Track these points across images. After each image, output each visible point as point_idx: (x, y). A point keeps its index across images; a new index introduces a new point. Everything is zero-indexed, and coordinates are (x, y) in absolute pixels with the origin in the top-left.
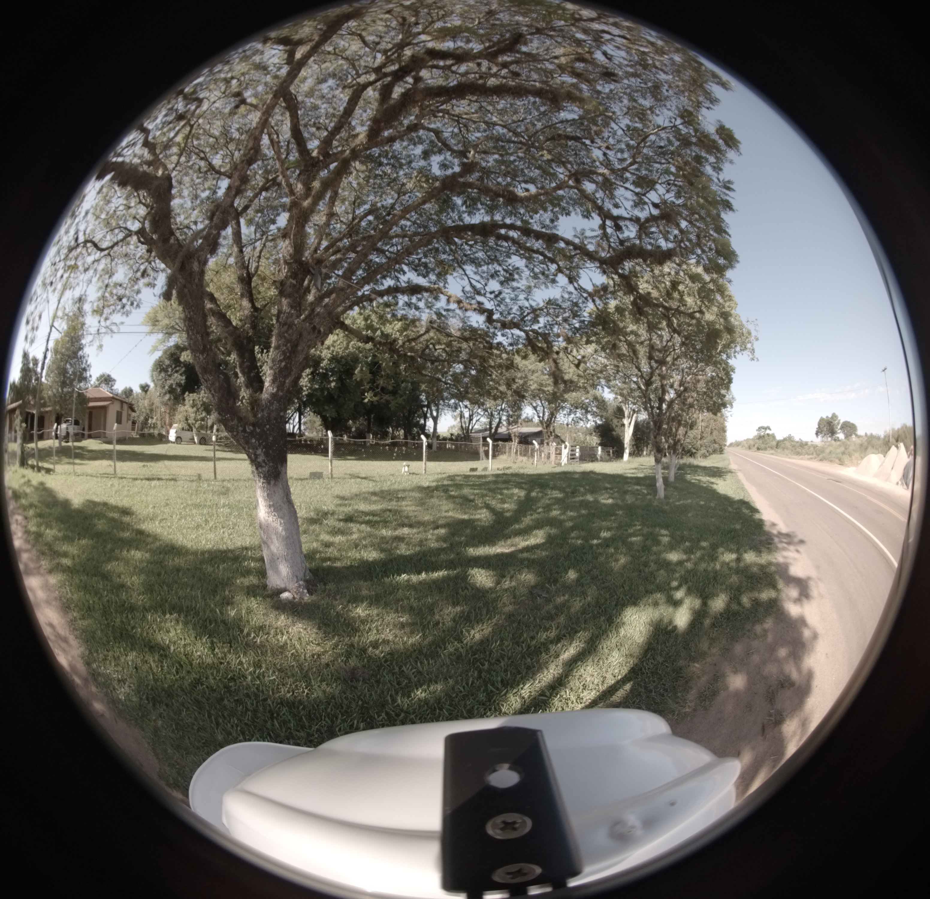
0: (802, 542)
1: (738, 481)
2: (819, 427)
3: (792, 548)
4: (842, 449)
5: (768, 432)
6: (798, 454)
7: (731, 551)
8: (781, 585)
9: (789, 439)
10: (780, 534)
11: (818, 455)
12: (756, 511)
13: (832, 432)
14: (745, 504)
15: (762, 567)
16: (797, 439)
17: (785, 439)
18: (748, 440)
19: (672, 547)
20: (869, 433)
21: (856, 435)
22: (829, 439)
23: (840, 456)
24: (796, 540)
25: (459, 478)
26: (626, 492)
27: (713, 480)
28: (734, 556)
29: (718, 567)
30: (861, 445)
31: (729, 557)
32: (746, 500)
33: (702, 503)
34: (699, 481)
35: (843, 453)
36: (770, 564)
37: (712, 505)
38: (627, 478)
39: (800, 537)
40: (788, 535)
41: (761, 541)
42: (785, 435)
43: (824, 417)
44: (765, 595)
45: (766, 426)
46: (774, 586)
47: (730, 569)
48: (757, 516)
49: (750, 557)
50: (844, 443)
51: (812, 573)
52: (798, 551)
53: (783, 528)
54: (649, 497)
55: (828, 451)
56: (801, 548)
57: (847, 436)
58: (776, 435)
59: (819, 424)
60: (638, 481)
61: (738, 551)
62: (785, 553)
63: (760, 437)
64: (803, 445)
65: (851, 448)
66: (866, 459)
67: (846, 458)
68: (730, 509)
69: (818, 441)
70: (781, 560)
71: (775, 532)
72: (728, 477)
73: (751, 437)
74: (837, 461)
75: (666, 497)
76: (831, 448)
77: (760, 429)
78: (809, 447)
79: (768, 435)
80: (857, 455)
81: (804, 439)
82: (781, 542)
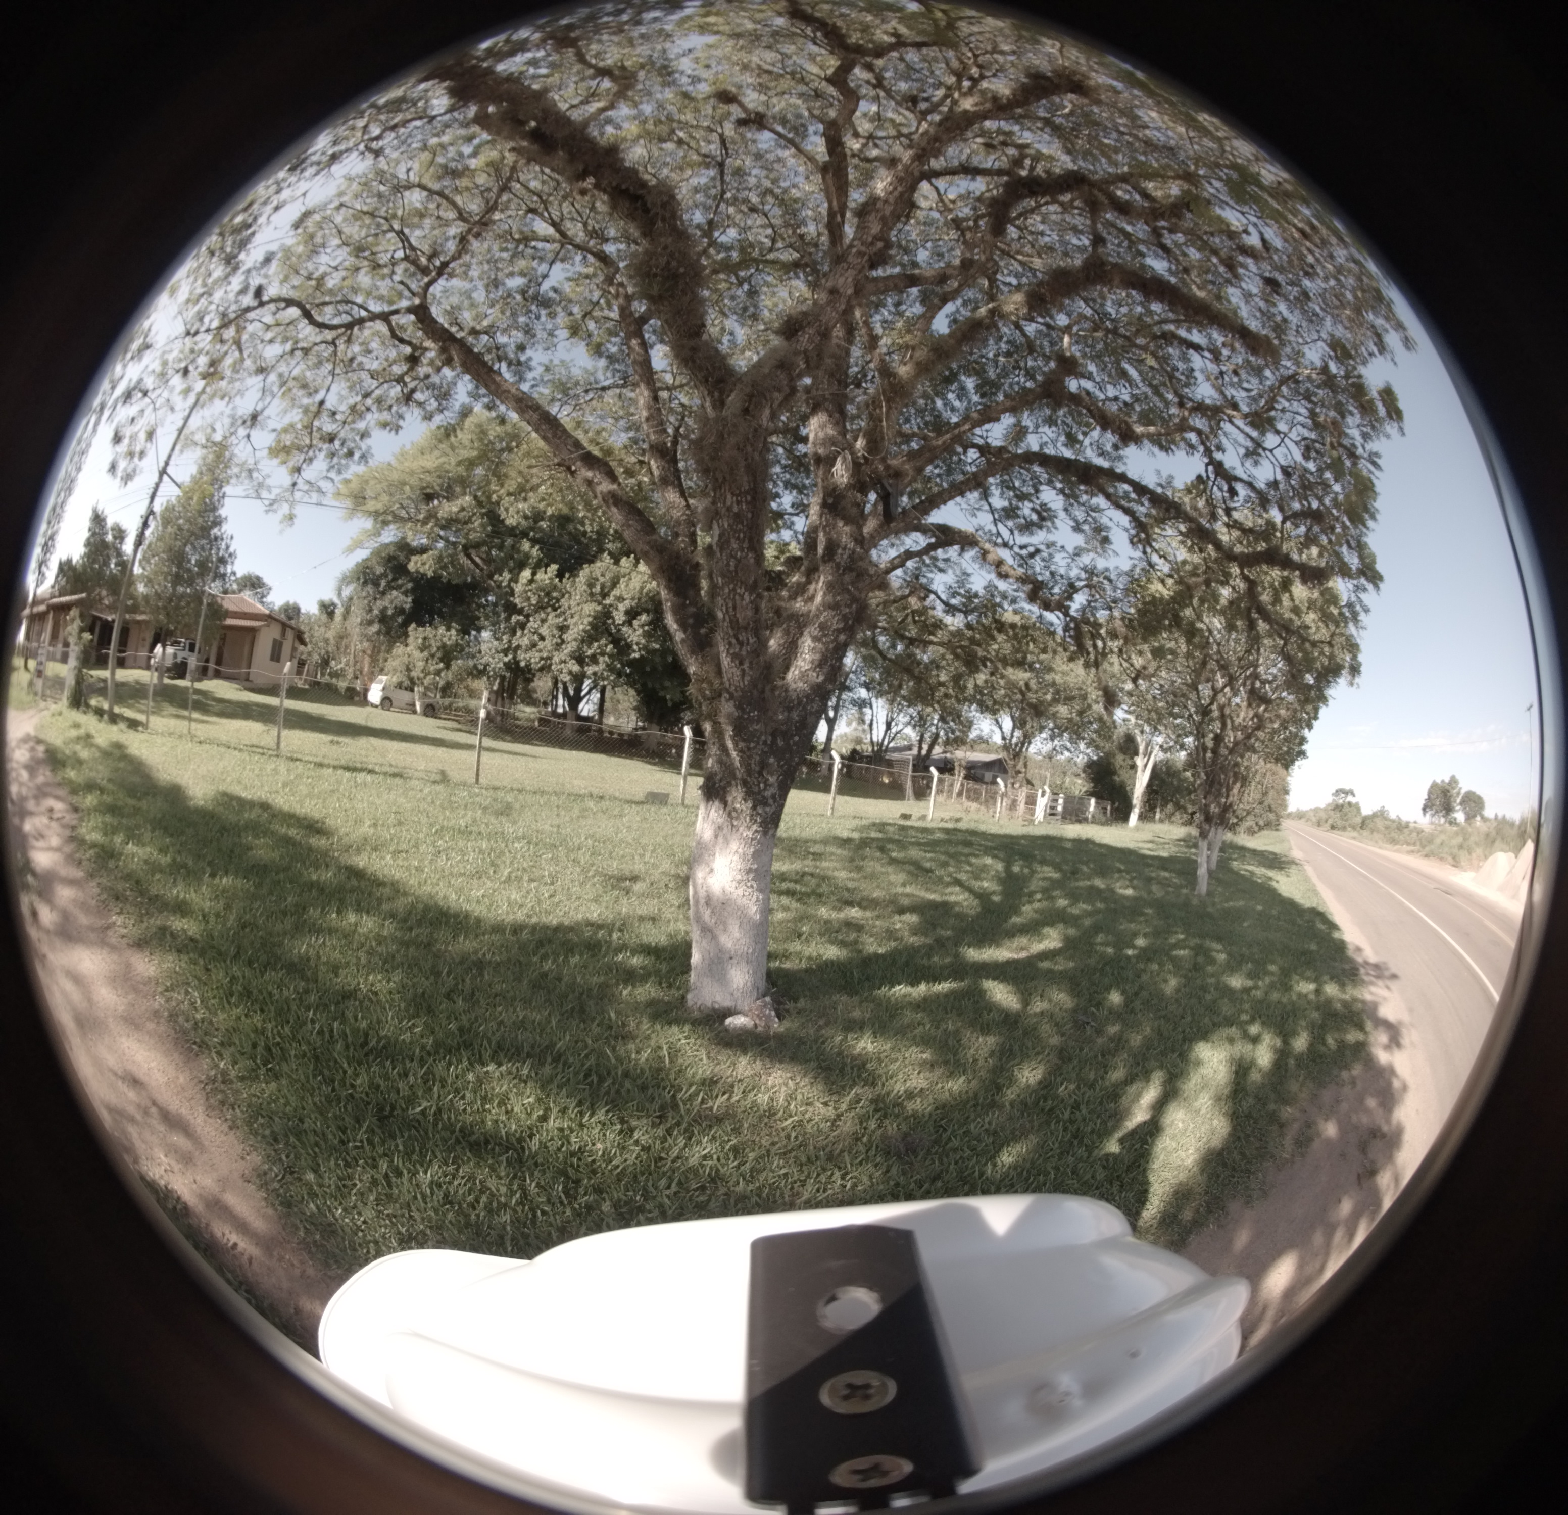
0: (1394, 976)
1: (1307, 879)
2: (1429, 799)
3: (1380, 983)
4: (1460, 839)
5: (1350, 799)
6: (1393, 841)
7: (1308, 979)
8: (1369, 1026)
9: (1381, 814)
10: (1366, 963)
11: (1423, 847)
12: (1333, 926)
13: (1448, 809)
14: (1319, 915)
15: (1346, 1004)
16: (1393, 815)
17: (1375, 815)
18: (1316, 810)
19: (1232, 967)
20: (1500, 816)
21: (1482, 817)
22: (1442, 820)
23: (1455, 851)
24: (1387, 973)
25: (891, 829)
26: (1149, 880)
27: (1271, 873)
28: (1312, 987)
29: (1294, 998)
30: (1487, 835)
31: (1306, 987)
32: (1321, 909)
33: (1259, 908)
34: (1252, 873)
35: (1461, 847)
36: (1355, 1000)
37: (1274, 912)
38: (1144, 857)
39: (1394, 969)
40: (1376, 966)
41: (1344, 970)
42: (1376, 808)
43: (1439, 781)
44: (1352, 1036)
45: (1347, 788)
46: (1361, 1027)
47: (1309, 1003)
48: (1336, 935)
49: (1331, 989)
50: (1463, 829)
51: (1405, 1017)
52: (1388, 988)
53: (1370, 955)
54: (1184, 891)
55: (1438, 841)
56: (1393, 985)
57: (1469, 818)
58: (1362, 805)
59: (1430, 793)
60: (1163, 863)
61: (1316, 980)
62: (1373, 989)
63: (1338, 808)
64: (1401, 827)
65: (1472, 839)
66: (1490, 859)
67: (1463, 856)
68: (1299, 921)
69: (1424, 821)
70: (1368, 997)
71: (1360, 960)
72: (1293, 870)
73: (1322, 806)
74: (1450, 859)
75: (1209, 894)
76: (1443, 837)
77: (1338, 792)
78: (1411, 832)
79: (1350, 804)
80: (1479, 851)
81: (1405, 818)
82: (1368, 974)
